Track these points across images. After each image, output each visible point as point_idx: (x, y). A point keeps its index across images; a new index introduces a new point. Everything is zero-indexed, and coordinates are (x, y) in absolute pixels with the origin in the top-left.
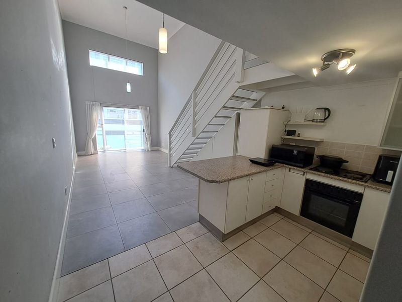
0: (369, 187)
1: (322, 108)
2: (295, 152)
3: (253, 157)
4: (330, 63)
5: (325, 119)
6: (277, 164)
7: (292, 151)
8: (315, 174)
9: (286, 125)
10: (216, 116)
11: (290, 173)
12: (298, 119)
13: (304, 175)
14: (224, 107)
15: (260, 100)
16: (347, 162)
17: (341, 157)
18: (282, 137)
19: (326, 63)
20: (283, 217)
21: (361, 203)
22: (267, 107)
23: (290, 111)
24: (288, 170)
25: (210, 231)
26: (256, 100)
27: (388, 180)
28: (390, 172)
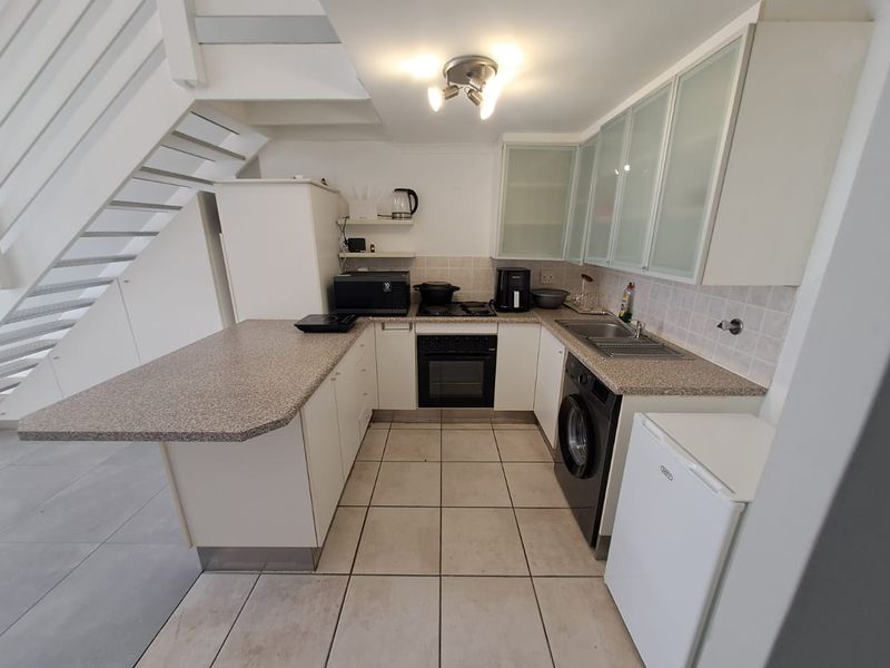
0: (502, 322)
1: (404, 190)
2: (387, 285)
3: (299, 316)
4: (459, 86)
5: (413, 212)
6: (360, 319)
7: (381, 285)
8: (430, 322)
9: (343, 228)
10: (113, 203)
11: (385, 332)
12: (364, 214)
13: (411, 328)
14: (144, 169)
15: (255, 160)
16: (458, 289)
17: (449, 282)
18: (342, 255)
19: (451, 84)
20: (388, 425)
21: (496, 351)
22: (300, 178)
23: (342, 192)
24: (379, 327)
25: (261, 570)
26: (244, 159)
27: (517, 305)
28: (517, 294)
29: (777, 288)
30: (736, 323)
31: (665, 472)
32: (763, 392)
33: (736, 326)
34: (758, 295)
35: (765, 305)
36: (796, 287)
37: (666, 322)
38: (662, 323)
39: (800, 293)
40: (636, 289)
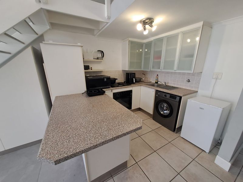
0: (133, 86)
1: (100, 51)
12: (89, 58)
13: (112, 91)
16: (117, 79)
25: (112, 177)
26: (37, 34)
27: (134, 82)
28: (134, 79)
29: (197, 73)
30: (189, 80)
31: (201, 108)
32: (197, 92)
33: (189, 81)
34: (193, 74)
35: (195, 76)
36: (202, 72)
37: (169, 82)
38: (168, 82)
39: (203, 73)
40: (159, 76)
